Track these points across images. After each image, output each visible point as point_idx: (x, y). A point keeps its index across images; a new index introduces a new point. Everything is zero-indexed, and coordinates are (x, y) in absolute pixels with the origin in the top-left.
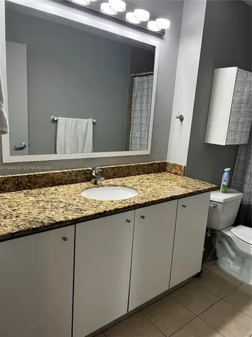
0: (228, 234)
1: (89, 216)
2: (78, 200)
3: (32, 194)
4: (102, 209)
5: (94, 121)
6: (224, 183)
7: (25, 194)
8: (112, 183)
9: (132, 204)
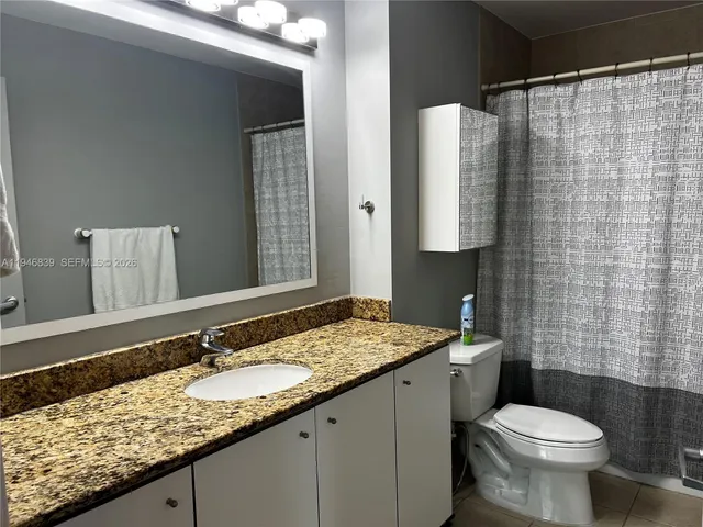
0: (490, 425)
1: (221, 439)
2: (184, 408)
3: (66, 412)
4: (245, 418)
5: (176, 230)
6: (466, 325)
7: (49, 415)
8: (248, 359)
9: (309, 395)
